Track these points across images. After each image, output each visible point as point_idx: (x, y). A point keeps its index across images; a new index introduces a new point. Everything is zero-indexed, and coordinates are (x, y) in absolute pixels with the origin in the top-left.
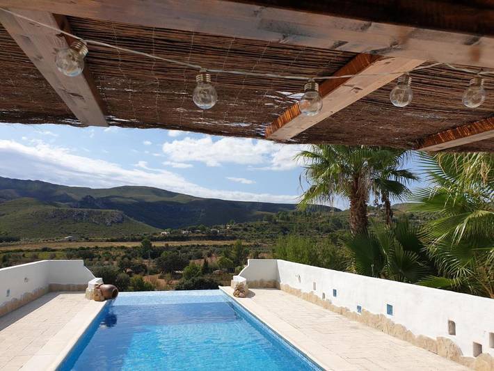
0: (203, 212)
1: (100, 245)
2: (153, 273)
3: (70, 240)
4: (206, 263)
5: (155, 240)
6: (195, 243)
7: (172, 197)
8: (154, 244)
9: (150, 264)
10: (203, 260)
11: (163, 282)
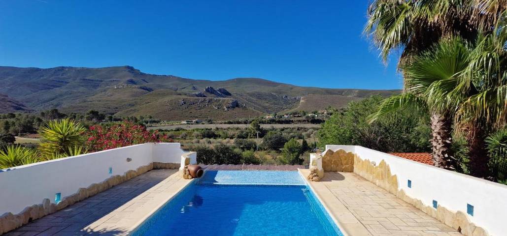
0: (303, 99)
1: (219, 126)
2: (261, 149)
3: (197, 123)
4: (305, 142)
5: (263, 123)
6: (296, 126)
7: (276, 86)
8: (262, 126)
9: (259, 141)
10: (302, 140)
11: (269, 157)
